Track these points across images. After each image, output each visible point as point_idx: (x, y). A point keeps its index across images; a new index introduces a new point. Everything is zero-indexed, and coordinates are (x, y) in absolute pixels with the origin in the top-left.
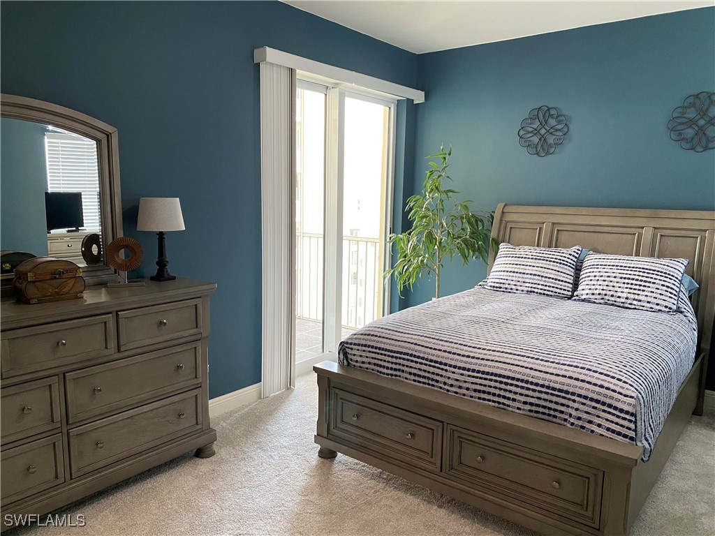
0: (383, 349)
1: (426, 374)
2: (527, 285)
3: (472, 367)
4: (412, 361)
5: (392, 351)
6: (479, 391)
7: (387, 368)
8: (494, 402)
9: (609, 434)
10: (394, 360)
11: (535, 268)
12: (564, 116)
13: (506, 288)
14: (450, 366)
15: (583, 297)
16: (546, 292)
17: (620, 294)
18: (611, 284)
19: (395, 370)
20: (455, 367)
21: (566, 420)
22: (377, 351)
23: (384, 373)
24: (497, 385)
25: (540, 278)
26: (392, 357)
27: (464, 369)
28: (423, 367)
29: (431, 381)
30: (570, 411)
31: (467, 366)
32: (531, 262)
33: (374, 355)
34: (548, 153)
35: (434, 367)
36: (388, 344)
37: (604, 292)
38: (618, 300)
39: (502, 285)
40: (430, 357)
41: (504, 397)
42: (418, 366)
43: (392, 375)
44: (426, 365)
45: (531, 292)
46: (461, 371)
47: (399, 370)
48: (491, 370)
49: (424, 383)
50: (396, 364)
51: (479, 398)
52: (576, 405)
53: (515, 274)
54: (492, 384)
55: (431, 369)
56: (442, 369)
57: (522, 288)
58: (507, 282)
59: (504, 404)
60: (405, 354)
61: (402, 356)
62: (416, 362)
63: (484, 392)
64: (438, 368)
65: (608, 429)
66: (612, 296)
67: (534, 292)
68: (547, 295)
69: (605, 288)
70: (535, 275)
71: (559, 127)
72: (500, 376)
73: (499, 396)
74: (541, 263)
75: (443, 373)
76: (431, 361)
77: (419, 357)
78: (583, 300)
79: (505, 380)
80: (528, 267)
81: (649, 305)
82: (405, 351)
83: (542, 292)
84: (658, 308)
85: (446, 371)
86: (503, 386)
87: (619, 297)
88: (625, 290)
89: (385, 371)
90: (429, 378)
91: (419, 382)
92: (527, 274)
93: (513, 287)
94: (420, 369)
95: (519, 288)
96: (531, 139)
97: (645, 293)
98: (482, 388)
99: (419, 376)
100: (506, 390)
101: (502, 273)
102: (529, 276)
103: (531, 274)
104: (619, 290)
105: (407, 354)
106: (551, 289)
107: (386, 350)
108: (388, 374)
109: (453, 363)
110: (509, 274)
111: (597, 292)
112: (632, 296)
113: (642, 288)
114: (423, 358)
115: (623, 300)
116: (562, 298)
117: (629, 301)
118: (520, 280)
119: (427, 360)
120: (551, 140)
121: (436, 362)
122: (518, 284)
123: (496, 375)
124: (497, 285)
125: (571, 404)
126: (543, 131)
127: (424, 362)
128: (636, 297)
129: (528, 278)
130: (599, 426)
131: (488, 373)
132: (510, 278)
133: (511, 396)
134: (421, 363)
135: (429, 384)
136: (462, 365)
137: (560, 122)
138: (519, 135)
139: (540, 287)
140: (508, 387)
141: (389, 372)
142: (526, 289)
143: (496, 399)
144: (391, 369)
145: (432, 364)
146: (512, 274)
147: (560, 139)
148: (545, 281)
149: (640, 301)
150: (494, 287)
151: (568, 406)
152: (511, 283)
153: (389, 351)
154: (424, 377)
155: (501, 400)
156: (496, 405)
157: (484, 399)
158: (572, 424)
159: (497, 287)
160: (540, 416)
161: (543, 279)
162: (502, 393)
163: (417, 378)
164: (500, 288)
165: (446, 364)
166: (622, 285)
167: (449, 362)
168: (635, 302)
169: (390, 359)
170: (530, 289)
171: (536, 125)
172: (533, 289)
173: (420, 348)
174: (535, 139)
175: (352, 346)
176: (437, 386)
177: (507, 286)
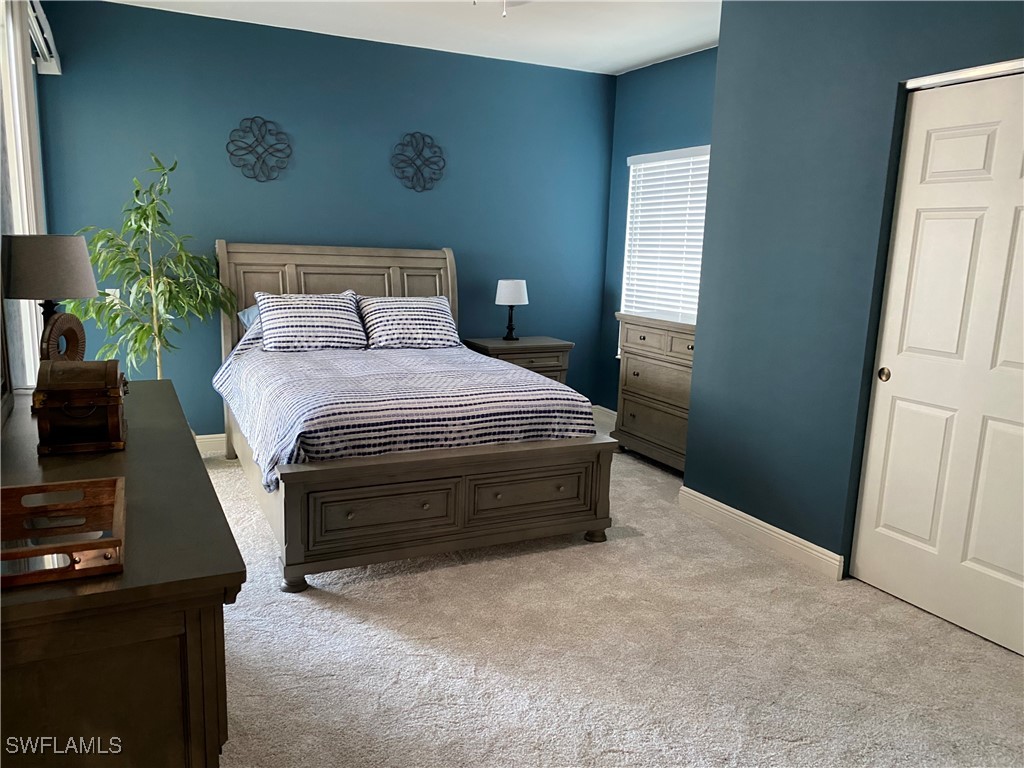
0: (364, 425)
1: (425, 437)
2: (321, 339)
3: (471, 414)
4: (407, 428)
5: (377, 424)
6: (481, 435)
7: (375, 445)
8: (494, 440)
9: (582, 435)
10: (383, 433)
11: (324, 319)
12: (285, 134)
13: (295, 347)
14: (449, 419)
15: (381, 344)
16: (343, 345)
17: (415, 336)
18: (405, 327)
19: (385, 444)
20: (454, 419)
21: (549, 436)
22: (357, 429)
23: (370, 453)
24: (497, 423)
25: (333, 329)
26: (380, 430)
27: (464, 418)
28: (421, 430)
29: (428, 442)
30: (553, 426)
31: (466, 414)
32: (315, 312)
33: (352, 436)
34: (269, 179)
35: (433, 426)
36: (367, 418)
37: (402, 336)
38: (414, 341)
39: (289, 344)
40: (426, 417)
41: (504, 433)
42: (415, 430)
43: (380, 452)
44: (423, 426)
45: (326, 347)
46: (462, 422)
47: (389, 443)
48: (488, 412)
49: (422, 447)
50: (385, 437)
51: (481, 442)
52: (557, 420)
53: (303, 329)
54: (493, 424)
55: (431, 429)
56: (442, 425)
57: (315, 344)
58: (296, 339)
59: (503, 439)
60: (395, 422)
61: (394, 425)
62: (412, 427)
63: (485, 434)
64: (438, 425)
65: (580, 431)
66: (409, 338)
67: (329, 346)
68: (344, 348)
69: (402, 331)
70: (327, 327)
71: (279, 147)
72: (498, 414)
73: (499, 433)
74: (328, 313)
75: (444, 429)
76: (428, 421)
77: (413, 421)
78: (381, 348)
79: (503, 417)
80: (314, 319)
81: (442, 342)
82: (394, 419)
83: (339, 345)
84: (449, 343)
85: (447, 425)
86: (502, 423)
87: (415, 339)
88: (420, 331)
89: (372, 450)
90: (427, 440)
91: (417, 448)
92: (318, 326)
93: (305, 344)
94: (417, 434)
95: (312, 344)
96: (244, 157)
97: (437, 332)
98: (484, 431)
99: (417, 441)
100: (504, 426)
101: (286, 329)
102: (320, 329)
103: (322, 326)
104: (413, 331)
105: (399, 422)
106: (348, 340)
107: (369, 425)
108: (375, 453)
109: (451, 416)
110: (295, 329)
111: (395, 336)
112: (426, 336)
113: (432, 327)
114: (418, 421)
115: (419, 341)
116: (358, 348)
117: (425, 341)
118: (311, 334)
119: (423, 421)
120: (272, 161)
121: (434, 420)
122: (310, 339)
123: (494, 415)
124: (285, 345)
125: (553, 420)
126: (260, 150)
127: (420, 424)
128: (430, 336)
129: (321, 332)
130: (573, 431)
131: (487, 415)
132: (299, 334)
133: (510, 429)
134: (418, 427)
135: (427, 447)
136: (461, 415)
137: (279, 141)
138: (229, 152)
139: (336, 339)
140: (507, 422)
141: (377, 449)
142: (320, 344)
143: (496, 437)
144: (380, 445)
145: (431, 423)
146: (300, 329)
147: (282, 162)
148: (340, 332)
149: (434, 339)
150: (280, 347)
151: (551, 423)
152: (302, 339)
153: (373, 425)
154: (422, 440)
155: (501, 437)
156: (496, 442)
157: (485, 442)
158: (557, 436)
159: (284, 348)
160: (531, 439)
161: (337, 330)
162: (502, 429)
163: (414, 445)
164: (288, 347)
165: (444, 420)
166: (415, 326)
167: (446, 416)
168: (430, 342)
169: (377, 434)
170: (324, 344)
171: (250, 140)
172: (328, 344)
173: (409, 411)
174: (251, 159)
175: (319, 434)
176: (437, 446)
177: (296, 344)
